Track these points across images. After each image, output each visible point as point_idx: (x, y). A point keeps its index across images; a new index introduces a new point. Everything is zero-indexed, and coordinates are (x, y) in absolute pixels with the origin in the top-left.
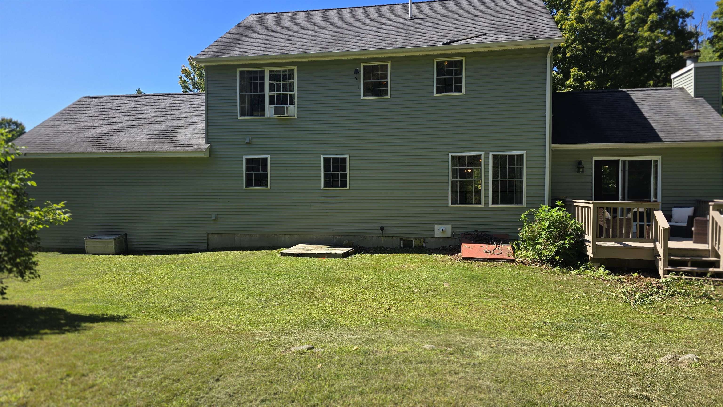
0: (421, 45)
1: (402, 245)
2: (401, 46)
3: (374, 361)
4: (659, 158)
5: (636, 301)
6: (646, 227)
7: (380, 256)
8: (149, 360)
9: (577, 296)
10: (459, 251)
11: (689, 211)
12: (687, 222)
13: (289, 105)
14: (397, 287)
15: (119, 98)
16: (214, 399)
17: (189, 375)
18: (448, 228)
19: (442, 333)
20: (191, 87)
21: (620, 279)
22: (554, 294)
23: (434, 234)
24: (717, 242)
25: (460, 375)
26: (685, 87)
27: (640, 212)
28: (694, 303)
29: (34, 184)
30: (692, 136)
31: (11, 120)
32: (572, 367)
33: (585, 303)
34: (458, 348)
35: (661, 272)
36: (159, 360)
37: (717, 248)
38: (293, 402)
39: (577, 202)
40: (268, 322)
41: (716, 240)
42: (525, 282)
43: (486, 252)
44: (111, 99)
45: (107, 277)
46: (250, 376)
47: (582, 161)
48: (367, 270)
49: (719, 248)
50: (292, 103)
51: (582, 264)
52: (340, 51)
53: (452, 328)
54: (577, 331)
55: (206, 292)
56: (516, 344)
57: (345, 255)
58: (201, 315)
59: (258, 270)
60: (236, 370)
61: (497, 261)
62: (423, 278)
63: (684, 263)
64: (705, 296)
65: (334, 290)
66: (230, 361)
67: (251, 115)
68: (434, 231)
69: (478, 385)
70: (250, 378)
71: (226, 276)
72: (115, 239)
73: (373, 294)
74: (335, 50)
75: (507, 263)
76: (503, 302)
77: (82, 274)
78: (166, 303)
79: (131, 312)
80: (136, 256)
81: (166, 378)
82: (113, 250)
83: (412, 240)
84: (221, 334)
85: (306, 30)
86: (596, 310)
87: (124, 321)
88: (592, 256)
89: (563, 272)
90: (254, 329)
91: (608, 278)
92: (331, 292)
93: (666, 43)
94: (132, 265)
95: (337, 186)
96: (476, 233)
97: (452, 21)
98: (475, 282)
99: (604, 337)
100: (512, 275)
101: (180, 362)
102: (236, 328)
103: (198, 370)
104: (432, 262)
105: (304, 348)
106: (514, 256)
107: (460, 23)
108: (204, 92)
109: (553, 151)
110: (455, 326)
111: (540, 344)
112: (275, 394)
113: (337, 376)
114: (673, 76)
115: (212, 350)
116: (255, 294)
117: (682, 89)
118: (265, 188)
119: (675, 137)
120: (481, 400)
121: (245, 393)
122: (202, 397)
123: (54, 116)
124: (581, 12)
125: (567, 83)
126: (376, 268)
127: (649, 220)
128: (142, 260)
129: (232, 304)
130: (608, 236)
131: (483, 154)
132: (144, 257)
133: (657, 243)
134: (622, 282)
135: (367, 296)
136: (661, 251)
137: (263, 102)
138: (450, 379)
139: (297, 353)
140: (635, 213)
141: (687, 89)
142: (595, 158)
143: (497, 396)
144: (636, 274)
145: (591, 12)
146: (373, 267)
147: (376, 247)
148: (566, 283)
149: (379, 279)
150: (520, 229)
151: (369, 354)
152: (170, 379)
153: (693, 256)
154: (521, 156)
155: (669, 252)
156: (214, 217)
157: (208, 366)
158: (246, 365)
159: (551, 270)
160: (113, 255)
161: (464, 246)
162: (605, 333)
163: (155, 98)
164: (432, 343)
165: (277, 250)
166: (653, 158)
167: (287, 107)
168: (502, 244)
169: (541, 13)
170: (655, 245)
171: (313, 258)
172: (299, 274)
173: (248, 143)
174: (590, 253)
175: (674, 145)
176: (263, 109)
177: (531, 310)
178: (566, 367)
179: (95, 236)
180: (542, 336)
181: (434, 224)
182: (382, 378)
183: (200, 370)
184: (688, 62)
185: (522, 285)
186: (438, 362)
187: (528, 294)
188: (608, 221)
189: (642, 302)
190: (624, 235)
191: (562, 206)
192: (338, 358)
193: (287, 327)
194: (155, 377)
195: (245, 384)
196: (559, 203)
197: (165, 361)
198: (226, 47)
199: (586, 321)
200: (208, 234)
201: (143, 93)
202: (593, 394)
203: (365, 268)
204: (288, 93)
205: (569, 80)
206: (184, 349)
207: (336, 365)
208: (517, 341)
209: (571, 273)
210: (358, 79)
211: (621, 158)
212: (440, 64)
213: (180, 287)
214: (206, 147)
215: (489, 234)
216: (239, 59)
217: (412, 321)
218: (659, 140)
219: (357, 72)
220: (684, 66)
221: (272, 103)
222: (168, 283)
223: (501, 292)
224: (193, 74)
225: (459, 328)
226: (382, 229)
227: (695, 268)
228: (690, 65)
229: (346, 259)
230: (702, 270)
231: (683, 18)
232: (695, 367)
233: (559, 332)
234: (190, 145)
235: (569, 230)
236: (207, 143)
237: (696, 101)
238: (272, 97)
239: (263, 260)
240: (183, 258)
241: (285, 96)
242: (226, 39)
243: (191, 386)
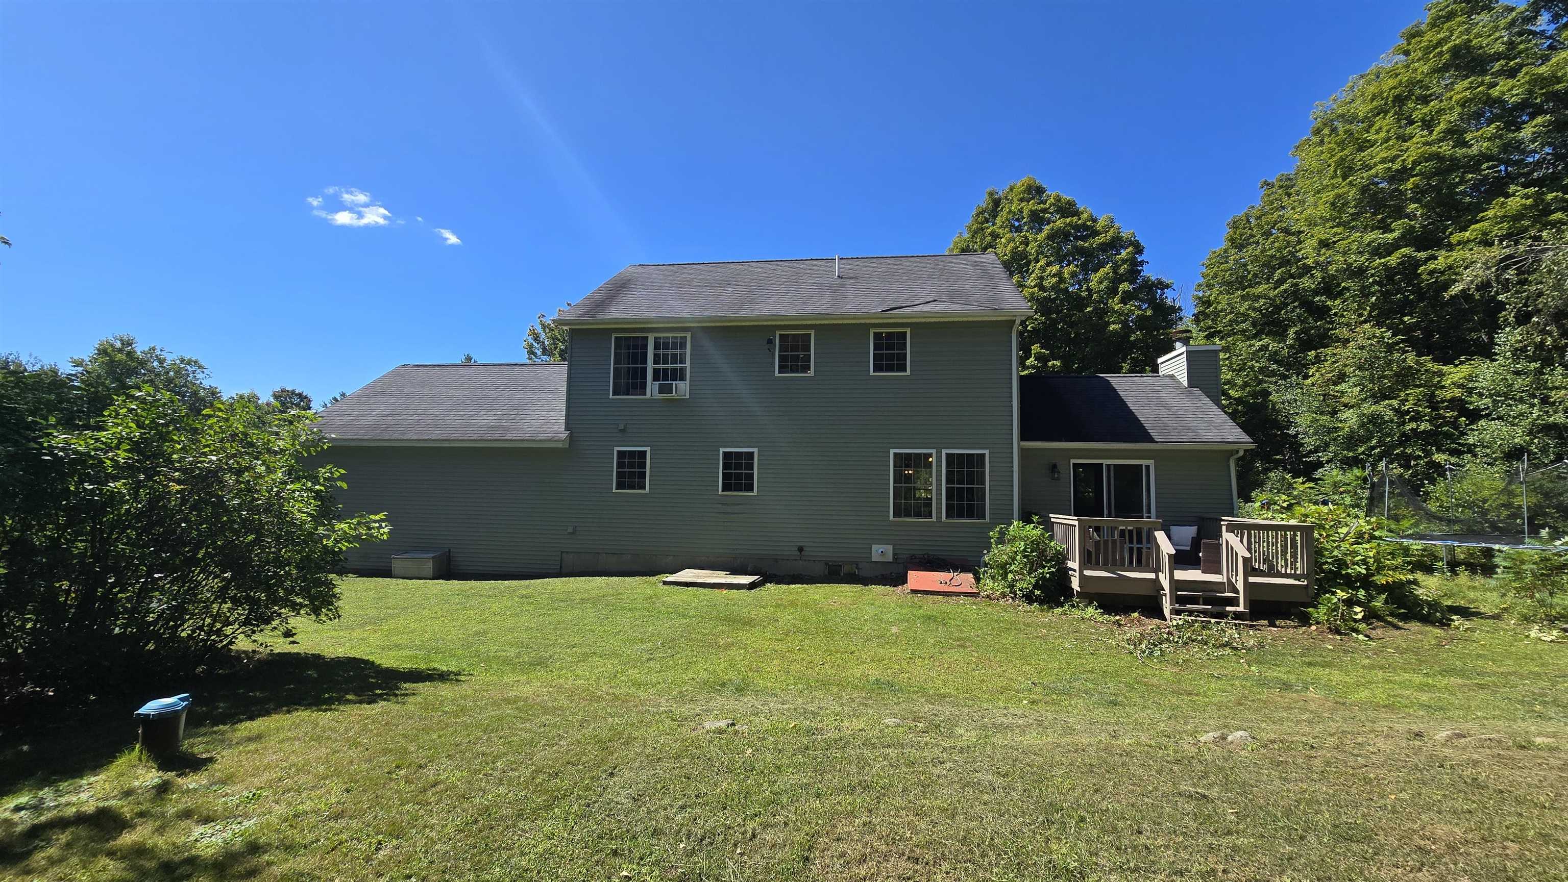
0: (854, 311)
1: (826, 573)
2: (829, 311)
3: (823, 744)
4: (1151, 462)
5: (1144, 652)
6: (1144, 551)
7: (799, 588)
8: (509, 742)
9: (1067, 645)
10: (904, 581)
11: (1191, 531)
12: (1190, 544)
13: (678, 382)
14: (829, 633)
15: (449, 368)
16: (612, 804)
17: (570, 766)
18: (889, 549)
19: (901, 700)
20: (539, 353)
21: (1117, 621)
22: (1037, 642)
23: (871, 558)
24: (1234, 573)
25: (948, 765)
26: (1176, 375)
27: (1129, 530)
28: (1216, 654)
29: (345, 486)
30: (1190, 436)
31: (293, 392)
32: (1092, 751)
33: (1079, 654)
34: (931, 722)
35: (1167, 612)
36: (523, 743)
37: (1234, 581)
38: (725, 808)
39: (1055, 518)
40: (659, 683)
41: (1232, 571)
42: (996, 625)
43: (941, 583)
44: (437, 368)
45: (426, 613)
46: (656, 769)
47: (1058, 465)
48: (785, 608)
49: (1236, 581)
50: (682, 378)
51: (1066, 600)
52: (748, 315)
53: (913, 692)
54: (1078, 696)
55: (566, 636)
56: (1006, 715)
57: (752, 586)
58: (564, 671)
59: (634, 606)
60: (635, 760)
61: (956, 596)
62: (862, 620)
63: (1194, 600)
64: (1227, 644)
65: (743, 635)
66: (622, 744)
67: (628, 394)
68: (871, 553)
69: (976, 780)
70: (657, 771)
71: (591, 614)
72: (433, 558)
73: (797, 642)
74: (743, 313)
75: (970, 598)
76: (973, 653)
77: (389, 608)
78: (512, 652)
79: (464, 665)
80: (461, 582)
81: (538, 771)
82: (430, 573)
83: (841, 566)
84: (598, 701)
85: (703, 287)
86: (1093, 663)
87: (457, 680)
88: (1079, 589)
89: (1042, 611)
90: (642, 695)
91: (1101, 620)
92: (739, 638)
93: (1141, 319)
94: (458, 595)
95: (740, 490)
96: (926, 556)
97: (891, 283)
98: (933, 626)
99: (1115, 703)
100: (978, 614)
101: (553, 745)
102: (617, 692)
103: (580, 758)
104: (870, 597)
105: (722, 724)
106: (978, 588)
107: (901, 286)
108: (566, 363)
109: (1022, 451)
110: (916, 689)
111: (1035, 715)
112: (697, 796)
113: (779, 768)
114: (1160, 360)
115: (594, 728)
116: (634, 641)
117: (1172, 377)
118: (643, 491)
119: (1170, 437)
120: (985, 804)
121: (654, 795)
122: (595, 802)
123: (361, 390)
124: (1042, 278)
125: (1028, 362)
126: (797, 605)
127: (1148, 541)
128: (472, 588)
129: (605, 655)
130: (1098, 563)
131: (934, 451)
132: (473, 583)
133: (1160, 574)
134: (1120, 625)
135: (789, 644)
136: (1166, 584)
137: (644, 376)
138: (936, 771)
139: (714, 732)
140: (1123, 531)
141: (1178, 377)
142: (1073, 461)
143: (1006, 797)
144: (1136, 615)
145: (1054, 280)
146: (793, 604)
147: (792, 574)
148: (1049, 626)
149: (803, 620)
150: (985, 552)
151: (814, 734)
152: (545, 773)
153: (1204, 591)
154: (984, 455)
155: (1177, 585)
156: (570, 530)
157: (593, 752)
158: (647, 751)
159: (1028, 608)
160: (430, 579)
161: (912, 575)
162: (1114, 698)
163: (498, 368)
164: (895, 716)
165: (657, 577)
166: (1144, 462)
167: (676, 384)
168: (960, 572)
169: (1001, 279)
170: (1157, 576)
171: (707, 589)
172: (692, 613)
173: (621, 431)
174: (1075, 585)
175: (1170, 447)
176: (643, 386)
177: (1011, 665)
178: (1084, 750)
179: (406, 553)
180: (1033, 702)
181: (871, 545)
182: (840, 770)
183: (584, 759)
184: (1178, 345)
185: (993, 629)
186: (912, 746)
187: (1004, 641)
188: (1097, 543)
189: (1151, 653)
190: (1118, 563)
191: (1039, 523)
192: (771, 739)
193: (687, 691)
194: (522, 769)
195: (652, 781)
196: (1035, 518)
197: (532, 743)
198: (598, 306)
199: (1086, 681)
200: (562, 552)
201: (473, 361)
202: (1133, 792)
203: (781, 605)
204: (678, 366)
205: (1031, 359)
206: (555, 725)
207: (772, 751)
208: (1005, 712)
209: (1053, 612)
210: (771, 351)
211: (1106, 462)
212: (877, 336)
213: (528, 629)
214: (564, 435)
215: (942, 557)
216: (616, 321)
217: (856, 681)
218: (1151, 440)
219: (771, 342)
220: (1173, 349)
221: (656, 378)
222: (511, 623)
223: (968, 639)
224: (543, 336)
225: (922, 691)
226: (801, 549)
227: (1210, 607)
228: (1180, 348)
229: (753, 591)
230: (1218, 609)
231: (1162, 289)
232: (1253, 750)
233: (1054, 697)
234: (544, 432)
235: (1050, 553)
236: (567, 429)
237: (1191, 392)
238: (656, 372)
239: (639, 591)
240: (528, 587)
241: (674, 370)
242: (598, 296)
243: (575, 784)
